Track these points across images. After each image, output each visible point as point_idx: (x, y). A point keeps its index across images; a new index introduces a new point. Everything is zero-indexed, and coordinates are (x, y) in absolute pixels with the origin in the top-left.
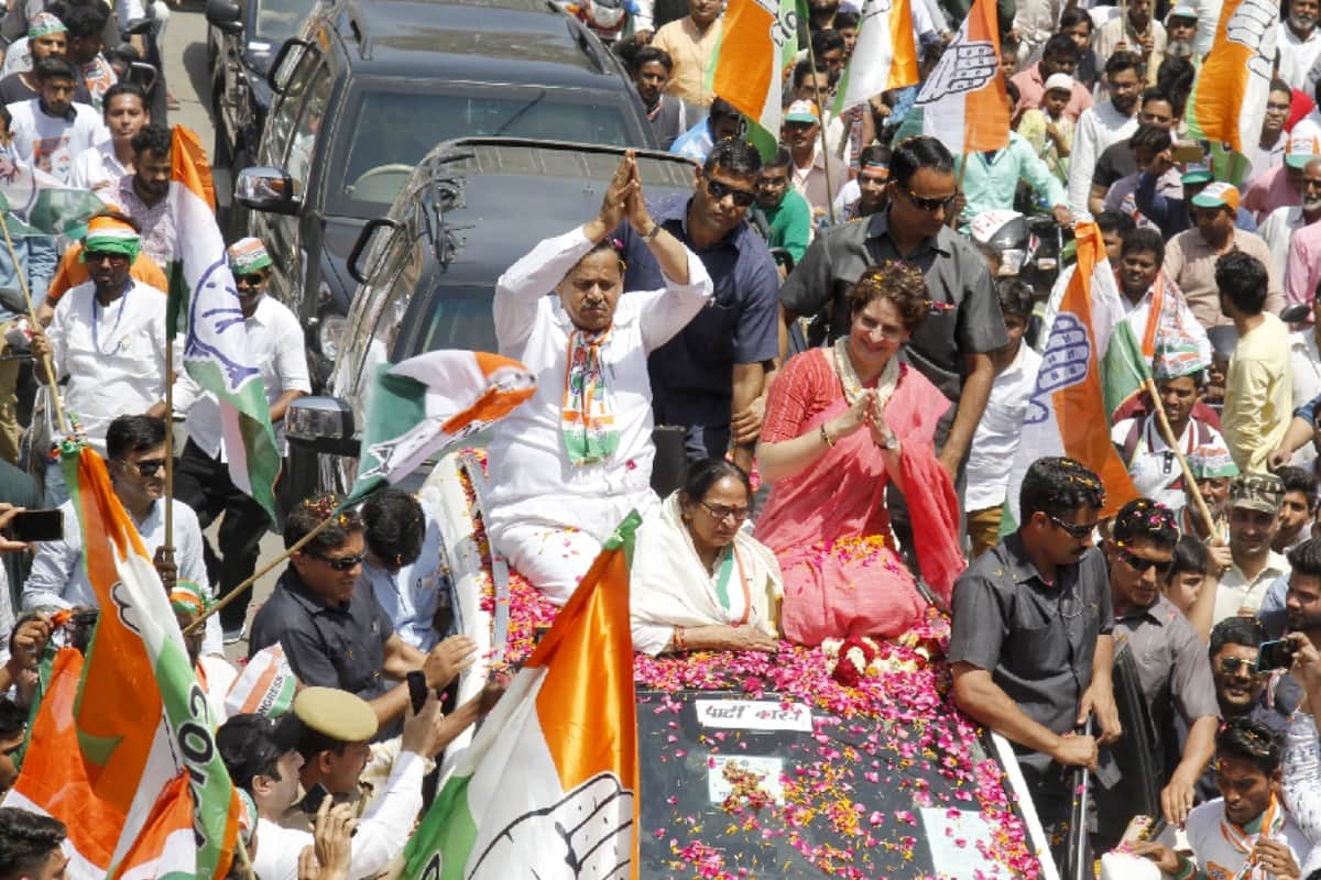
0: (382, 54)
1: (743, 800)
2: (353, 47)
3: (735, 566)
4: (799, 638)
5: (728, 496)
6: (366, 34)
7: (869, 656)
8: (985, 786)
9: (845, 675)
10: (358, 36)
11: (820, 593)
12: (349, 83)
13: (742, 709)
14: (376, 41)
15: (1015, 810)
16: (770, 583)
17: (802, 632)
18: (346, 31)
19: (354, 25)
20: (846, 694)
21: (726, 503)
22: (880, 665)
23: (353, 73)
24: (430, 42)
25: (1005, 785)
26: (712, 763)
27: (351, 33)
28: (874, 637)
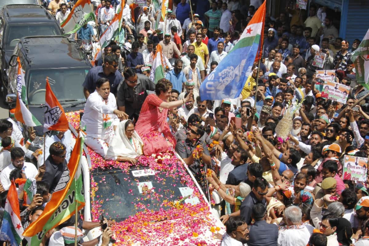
0: (13, 19)
1: (146, 192)
2: (7, 18)
3: (132, 140)
4: (147, 154)
5: (130, 128)
6: (10, 16)
7: (162, 157)
8: (189, 181)
9: (160, 162)
10: (8, 16)
11: (151, 145)
12: (8, 25)
13: (141, 172)
14: (11, 17)
15: (195, 185)
16: (140, 143)
17: (148, 153)
18: (6, 15)
19: (7, 14)
20: (160, 165)
21: (131, 129)
22: (164, 158)
23: (8, 23)
24: (22, 16)
25: (192, 180)
26: (138, 185)
27: (7, 15)
28: (162, 152)
